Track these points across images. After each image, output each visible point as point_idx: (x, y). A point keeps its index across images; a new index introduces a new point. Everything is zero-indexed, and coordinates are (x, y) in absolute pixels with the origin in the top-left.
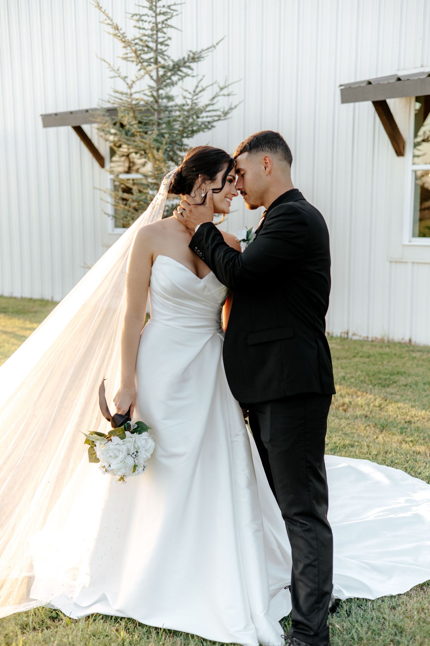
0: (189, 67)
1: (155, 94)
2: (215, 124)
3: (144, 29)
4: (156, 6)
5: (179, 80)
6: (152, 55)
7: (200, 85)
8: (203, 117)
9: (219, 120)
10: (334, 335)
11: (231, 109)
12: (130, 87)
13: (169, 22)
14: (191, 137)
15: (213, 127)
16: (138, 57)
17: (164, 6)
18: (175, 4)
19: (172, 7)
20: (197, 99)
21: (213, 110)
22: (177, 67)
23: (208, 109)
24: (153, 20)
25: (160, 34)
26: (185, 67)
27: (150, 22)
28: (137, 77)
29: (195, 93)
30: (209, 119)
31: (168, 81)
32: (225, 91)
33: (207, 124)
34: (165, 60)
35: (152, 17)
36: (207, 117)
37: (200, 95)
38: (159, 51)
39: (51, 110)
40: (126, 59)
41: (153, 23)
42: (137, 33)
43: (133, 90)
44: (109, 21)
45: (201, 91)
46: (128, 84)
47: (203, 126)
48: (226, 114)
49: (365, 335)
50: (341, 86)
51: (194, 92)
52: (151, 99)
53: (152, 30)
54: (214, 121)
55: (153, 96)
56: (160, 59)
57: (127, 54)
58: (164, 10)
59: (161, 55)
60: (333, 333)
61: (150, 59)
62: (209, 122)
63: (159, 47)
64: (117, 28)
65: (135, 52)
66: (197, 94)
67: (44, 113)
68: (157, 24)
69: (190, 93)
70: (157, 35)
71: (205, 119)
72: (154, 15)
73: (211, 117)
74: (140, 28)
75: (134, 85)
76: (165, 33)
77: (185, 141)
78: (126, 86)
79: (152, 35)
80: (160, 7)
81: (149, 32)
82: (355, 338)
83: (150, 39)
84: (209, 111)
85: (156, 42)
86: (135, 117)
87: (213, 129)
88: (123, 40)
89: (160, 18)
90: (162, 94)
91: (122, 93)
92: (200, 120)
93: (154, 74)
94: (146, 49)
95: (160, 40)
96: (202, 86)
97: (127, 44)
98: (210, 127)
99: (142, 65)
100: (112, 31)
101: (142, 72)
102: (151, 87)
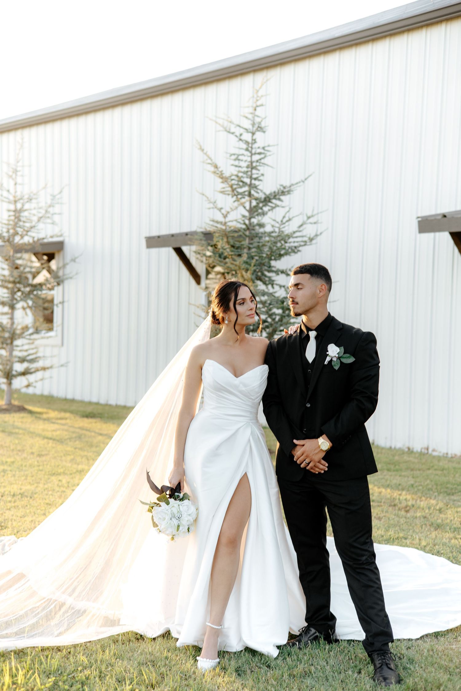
0: (279, 199)
1: (247, 222)
2: (300, 248)
3: (240, 167)
4: (252, 148)
5: (269, 210)
6: (246, 188)
7: (287, 216)
8: (290, 243)
9: (305, 245)
10: (415, 450)
11: (317, 235)
12: (225, 216)
13: (262, 161)
14: (279, 259)
15: (299, 251)
16: (233, 190)
17: (259, 148)
18: (269, 146)
19: (266, 148)
20: (284, 227)
21: (300, 237)
22: (267, 200)
23: (295, 235)
24: (249, 159)
25: (254, 171)
26: (276, 199)
27: (246, 161)
28: (231, 209)
29: (282, 223)
30: (296, 244)
31: (260, 211)
32: (311, 220)
33: (293, 248)
34: (258, 193)
35: (248, 156)
36: (294, 242)
37: (287, 224)
38: (253, 185)
39: (155, 233)
40: (222, 192)
41: (249, 162)
42: (234, 170)
43: (227, 220)
44: (209, 161)
45: (287, 221)
46: (223, 214)
47: (290, 250)
48: (311, 240)
49: (445, 451)
50: (418, 218)
51: (282, 221)
52: (244, 227)
53: (247, 167)
54: (300, 246)
55: (245, 224)
56: (253, 192)
57: (224, 188)
58: (259, 151)
59: (255, 189)
60: (413, 449)
61: (245, 192)
62: (295, 247)
63: (253, 182)
64: (216, 167)
65: (231, 186)
66: (284, 223)
67: (148, 235)
68: (252, 162)
69: (278, 222)
70: (251, 171)
71: (292, 244)
72: (249, 154)
73: (297, 242)
74: (236, 166)
75: (228, 215)
76: (259, 170)
77: (273, 263)
78: (222, 216)
79: (247, 172)
80: (255, 148)
81: (245, 169)
82: (435, 454)
83: (245, 176)
84: (296, 237)
85: (251, 178)
86: (228, 242)
87: (299, 253)
88: (221, 176)
89: (256, 158)
90: (253, 222)
91: (217, 222)
92: (287, 245)
93: (247, 205)
94: (241, 184)
95: (254, 176)
96: (289, 217)
97: (225, 179)
98: (296, 251)
99: (237, 198)
100: (213, 169)
101: (236, 204)
102: (244, 216)
